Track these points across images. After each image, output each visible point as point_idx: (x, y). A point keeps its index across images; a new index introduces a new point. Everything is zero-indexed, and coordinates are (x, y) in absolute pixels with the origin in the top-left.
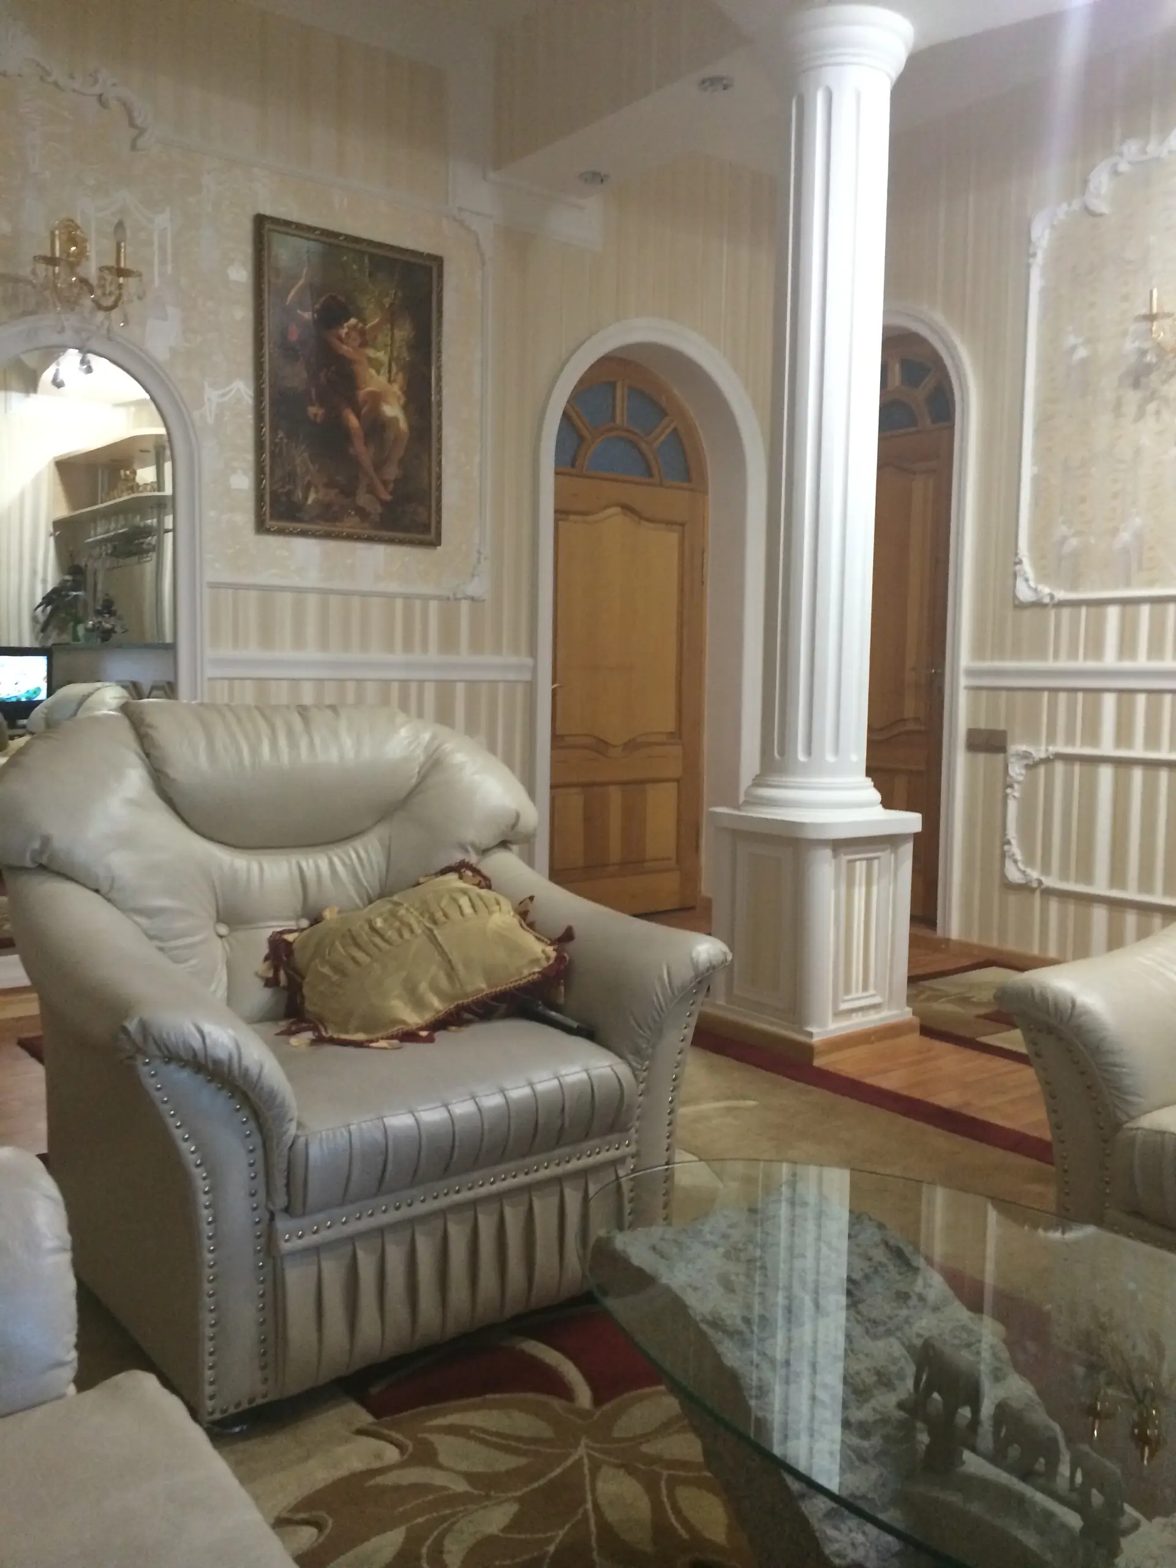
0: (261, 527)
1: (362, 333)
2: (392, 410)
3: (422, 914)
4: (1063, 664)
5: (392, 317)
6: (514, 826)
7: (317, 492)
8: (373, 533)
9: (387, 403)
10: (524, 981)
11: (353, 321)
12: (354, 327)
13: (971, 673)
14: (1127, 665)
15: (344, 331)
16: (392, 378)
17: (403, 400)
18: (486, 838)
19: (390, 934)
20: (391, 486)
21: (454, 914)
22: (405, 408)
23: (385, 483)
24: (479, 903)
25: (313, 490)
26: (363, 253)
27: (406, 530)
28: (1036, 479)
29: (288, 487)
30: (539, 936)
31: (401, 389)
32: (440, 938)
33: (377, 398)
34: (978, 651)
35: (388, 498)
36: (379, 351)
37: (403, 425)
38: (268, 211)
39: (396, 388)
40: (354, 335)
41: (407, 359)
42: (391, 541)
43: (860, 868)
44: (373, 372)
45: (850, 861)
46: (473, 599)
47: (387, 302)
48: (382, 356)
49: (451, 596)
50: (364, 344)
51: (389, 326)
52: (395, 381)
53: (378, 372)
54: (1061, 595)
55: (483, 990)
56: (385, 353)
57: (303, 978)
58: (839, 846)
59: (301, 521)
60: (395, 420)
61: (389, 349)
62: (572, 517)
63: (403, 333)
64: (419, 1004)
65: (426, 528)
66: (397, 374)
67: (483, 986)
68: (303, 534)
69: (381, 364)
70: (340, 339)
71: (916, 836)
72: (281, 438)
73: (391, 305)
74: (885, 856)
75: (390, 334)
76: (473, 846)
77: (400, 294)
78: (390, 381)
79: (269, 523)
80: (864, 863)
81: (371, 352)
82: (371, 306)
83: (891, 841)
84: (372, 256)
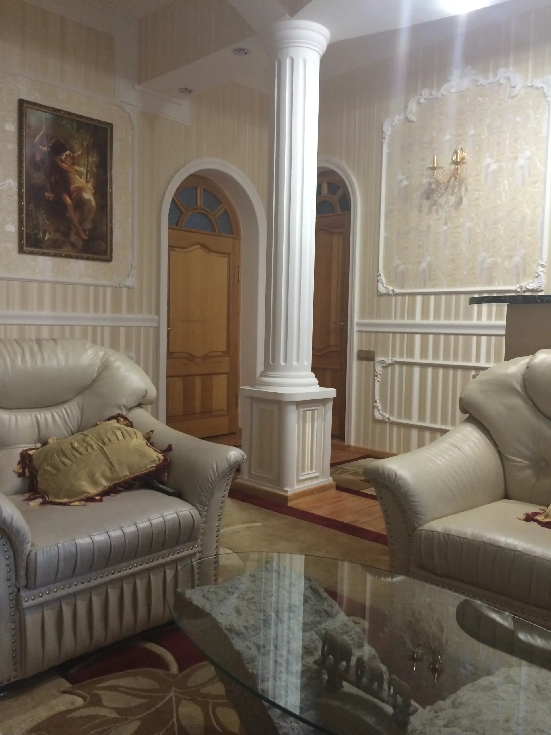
0: (21, 250)
1: (73, 158)
2: (88, 196)
3: (98, 440)
4: (399, 321)
5: (87, 151)
6: (144, 397)
7: (50, 234)
8: (78, 254)
9: (85, 192)
10: (148, 471)
11: (68, 152)
12: (69, 155)
13: (359, 325)
14: (425, 322)
15: (63, 157)
16: (88, 181)
17: (93, 191)
18: (131, 403)
19: (81, 450)
20: (87, 232)
21: (113, 438)
22: (94, 195)
23: (84, 231)
24: (126, 434)
25: (48, 233)
26: (73, 120)
27: (96, 253)
28: (386, 238)
29: (35, 231)
30: (155, 449)
31: (92, 186)
32: (106, 452)
33: (80, 190)
34: (362, 315)
35: (85, 237)
36: (81, 167)
37: (93, 203)
38: (25, 98)
39: (90, 185)
40: (68, 159)
41: (96, 171)
42: (88, 259)
43: (309, 414)
44: (78, 177)
45: (304, 411)
46: (128, 287)
47: (85, 144)
48: (82, 169)
49: (118, 286)
50: (73, 164)
51: (86, 155)
52: (89, 182)
53: (81, 177)
54: (397, 290)
55: (128, 476)
56: (84, 169)
57: (37, 472)
58: (299, 404)
59: (41, 248)
60: (89, 200)
61: (86, 166)
62: (176, 249)
63: (93, 159)
64: (95, 483)
65: (105, 253)
66: (90, 179)
67: (128, 474)
68: (43, 254)
69: (83, 173)
70: (62, 161)
71: (334, 399)
72: (32, 208)
73: (87, 145)
74: (321, 408)
75: (87, 159)
76: (125, 406)
77: (92, 140)
78: (87, 182)
79: (25, 249)
80: (311, 411)
81: (77, 168)
82: (77, 145)
83: (323, 401)
84: (77, 121)
